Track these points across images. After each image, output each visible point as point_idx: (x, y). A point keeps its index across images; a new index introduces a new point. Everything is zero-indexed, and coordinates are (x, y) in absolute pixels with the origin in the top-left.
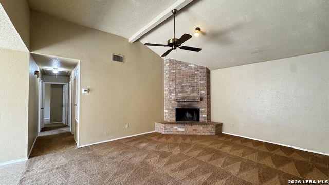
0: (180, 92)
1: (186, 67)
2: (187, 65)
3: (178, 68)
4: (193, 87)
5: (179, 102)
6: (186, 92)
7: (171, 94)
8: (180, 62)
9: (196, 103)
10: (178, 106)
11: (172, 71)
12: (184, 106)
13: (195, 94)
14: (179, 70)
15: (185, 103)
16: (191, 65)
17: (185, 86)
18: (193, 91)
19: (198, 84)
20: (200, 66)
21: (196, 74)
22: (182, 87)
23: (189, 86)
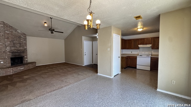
0: (13, 47)
1: (16, 31)
2: (16, 30)
3: (11, 30)
4: (20, 44)
5: (12, 53)
6: (17, 47)
7: (6, 48)
8: (12, 27)
9: (22, 53)
10: (12, 56)
11: (6, 32)
12: (16, 55)
13: (21, 48)
14: (11, 32)
15: (17, 54)
16: (19, 31)
17: (16, 43)
18: (20, 47)
19: (23, 43)
20: (24, 33)
21: (21, 37)
22: (14, 43)
23: (18, 43)
